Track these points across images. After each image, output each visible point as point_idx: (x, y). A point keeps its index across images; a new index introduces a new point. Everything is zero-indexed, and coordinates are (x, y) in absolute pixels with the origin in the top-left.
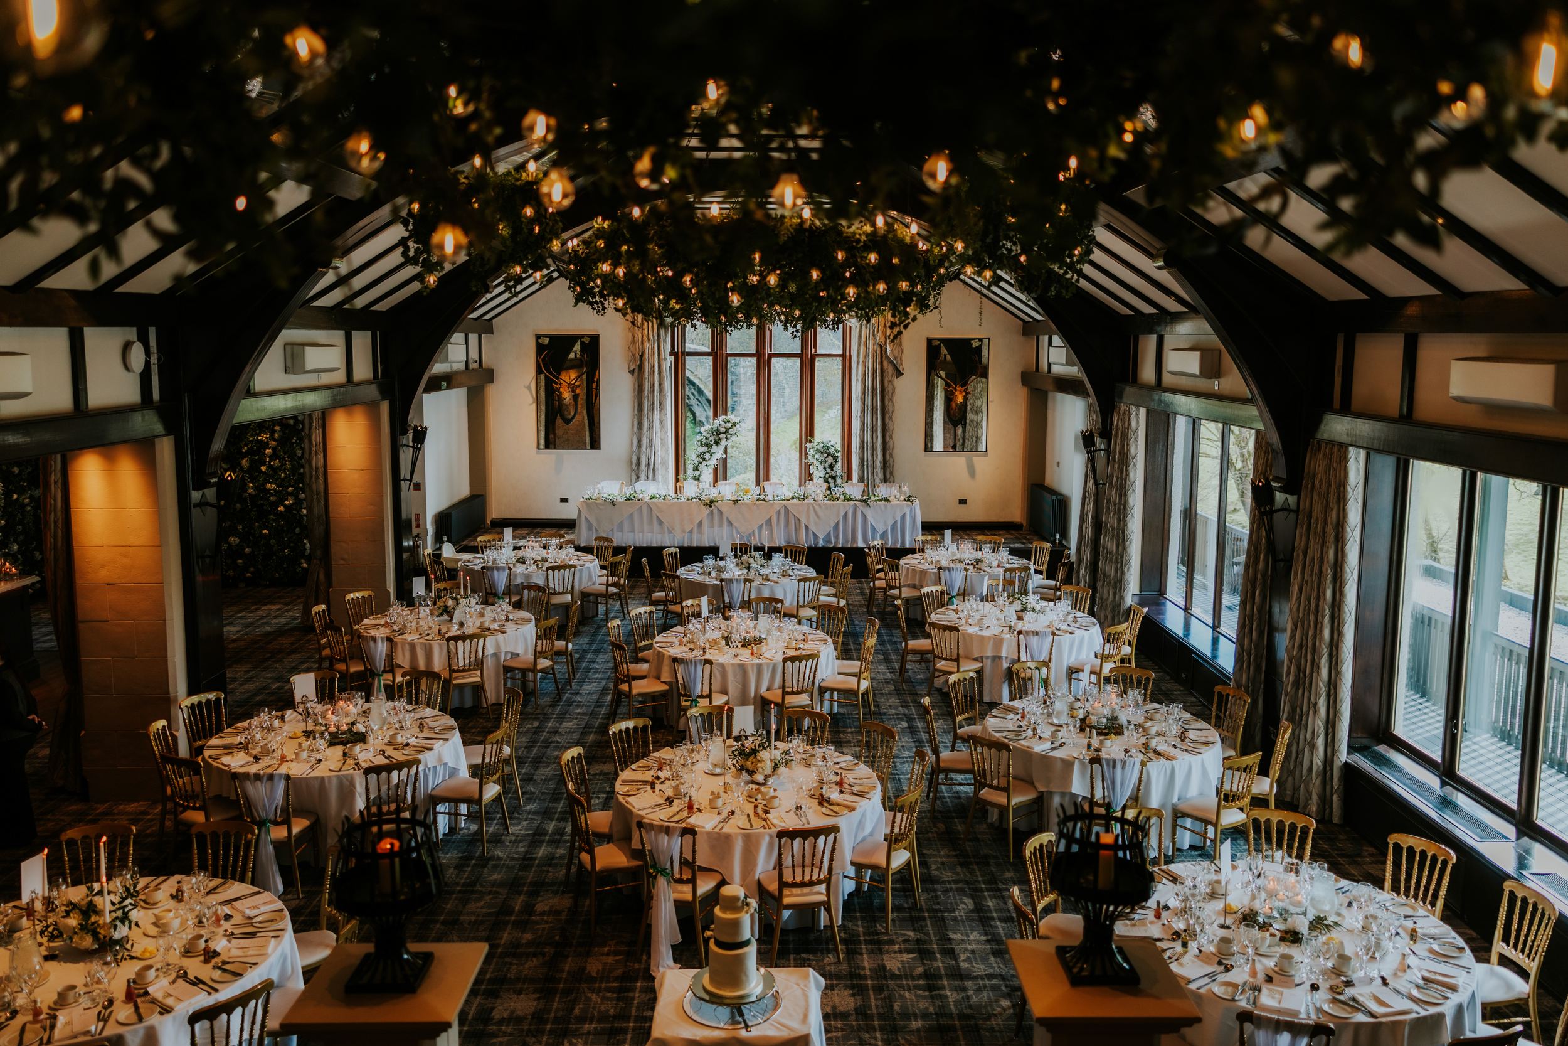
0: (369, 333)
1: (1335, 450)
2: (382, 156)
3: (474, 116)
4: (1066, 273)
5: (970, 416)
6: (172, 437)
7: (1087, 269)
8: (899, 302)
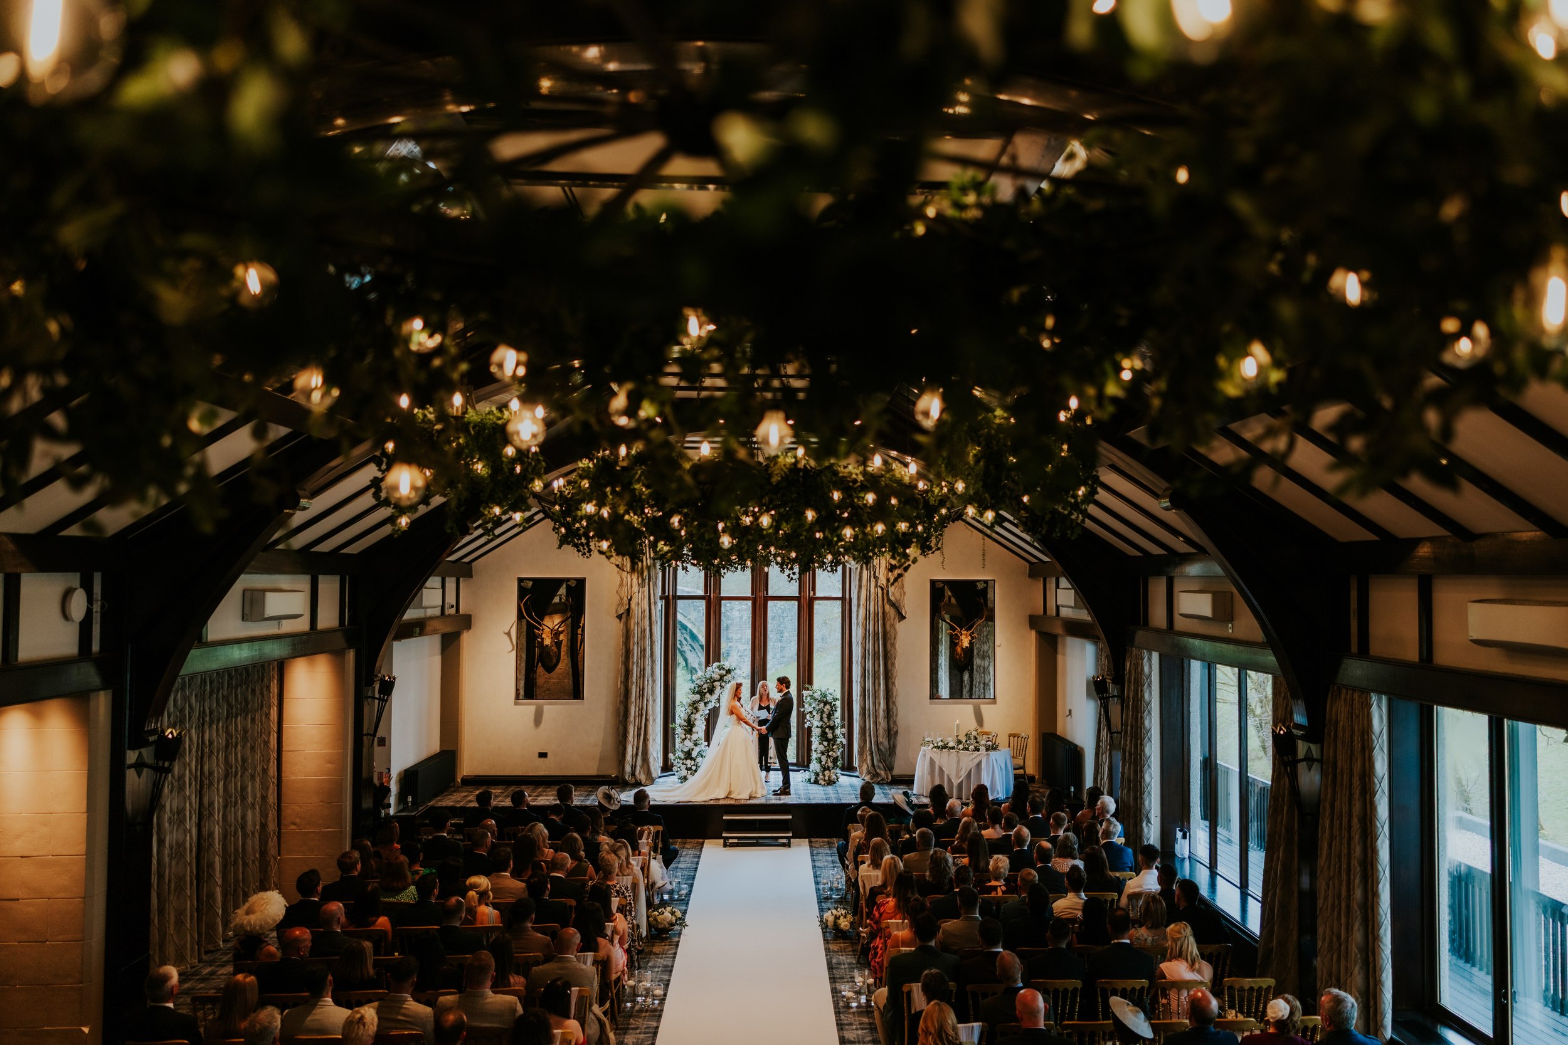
0: (338, 578)
1: (1356, 696)
2: (336, 393)
3: (439, 350)
4: (1071, 514)
5: (977, 661)
6: (110, 692)
7: (1092, 509)
8: (897, 544)
